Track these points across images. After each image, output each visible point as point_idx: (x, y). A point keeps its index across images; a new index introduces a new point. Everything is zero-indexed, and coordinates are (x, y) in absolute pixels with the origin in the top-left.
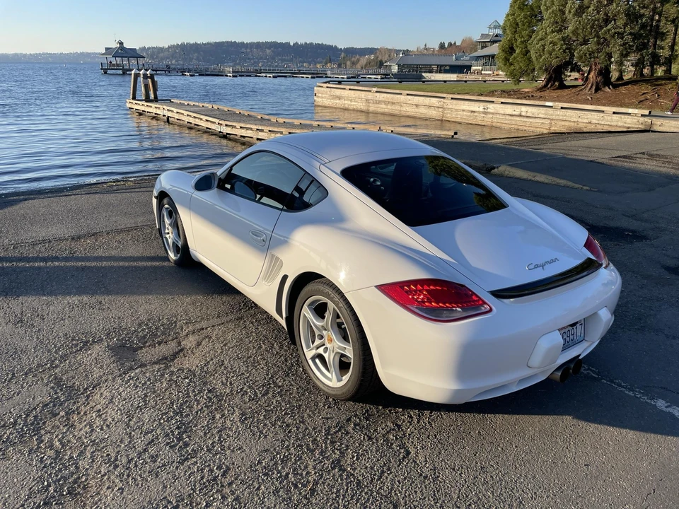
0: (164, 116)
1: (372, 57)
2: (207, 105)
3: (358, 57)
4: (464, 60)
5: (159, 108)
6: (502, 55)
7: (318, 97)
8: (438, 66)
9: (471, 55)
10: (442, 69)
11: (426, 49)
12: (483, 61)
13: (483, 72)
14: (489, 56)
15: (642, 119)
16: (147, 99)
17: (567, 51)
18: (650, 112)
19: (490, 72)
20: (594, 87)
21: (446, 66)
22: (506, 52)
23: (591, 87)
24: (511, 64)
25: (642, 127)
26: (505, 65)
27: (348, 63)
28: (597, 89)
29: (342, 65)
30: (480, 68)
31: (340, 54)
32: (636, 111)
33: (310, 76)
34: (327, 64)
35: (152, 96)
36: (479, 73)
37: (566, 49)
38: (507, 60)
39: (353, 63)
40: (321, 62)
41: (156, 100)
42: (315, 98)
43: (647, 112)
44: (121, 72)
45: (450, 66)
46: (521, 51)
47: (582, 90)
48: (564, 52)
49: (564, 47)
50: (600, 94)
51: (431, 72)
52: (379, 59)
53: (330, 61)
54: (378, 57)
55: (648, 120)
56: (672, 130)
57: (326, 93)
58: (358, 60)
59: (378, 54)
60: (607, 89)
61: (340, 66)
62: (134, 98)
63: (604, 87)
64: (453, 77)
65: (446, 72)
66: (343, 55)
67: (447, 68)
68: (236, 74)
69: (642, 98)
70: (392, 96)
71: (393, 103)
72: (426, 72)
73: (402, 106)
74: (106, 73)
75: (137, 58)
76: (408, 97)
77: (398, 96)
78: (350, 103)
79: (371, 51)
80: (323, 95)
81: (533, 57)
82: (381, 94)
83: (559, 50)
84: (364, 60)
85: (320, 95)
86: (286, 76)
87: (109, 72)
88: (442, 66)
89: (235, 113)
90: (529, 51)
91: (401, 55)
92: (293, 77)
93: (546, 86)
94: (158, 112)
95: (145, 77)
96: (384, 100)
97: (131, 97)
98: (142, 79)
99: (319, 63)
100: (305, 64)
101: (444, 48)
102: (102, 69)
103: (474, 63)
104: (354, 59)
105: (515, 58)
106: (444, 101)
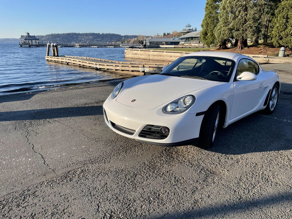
0: (66, 62)
1: (136, 39)
2: (84, 57)
3: (130, 39)
4: (176, 40)
5: (63, 59)
6: (202, 36)
7: (127, 54)
8: (166, 42)
9: (180, 38)
10: (167, 43)
11: (158, 36)
12: (184, 40)
13: (185, 44)
14: (187, 38)
15: (265, 59)
16: (54, 55)
17: (231, 33)
18: (267, 56)
19: (188, 44)
20: (241, 48)
21: (169, 42)
22: (204, 35)
23: (239, 48)
24: (206, 40)
25: (265, 62)
26: (204, 40)
27: (126, 42)
28: (242, 49)
29: (124, 43)
30: (184, 43)
31: (122, 38)
32: (262, 56)
33: (113, 47)
34: (117, 42)
35: (56, 54)
36: (183, 45)
37: (230, 33)
38: (204, 38)
39: (128, 42)
40: (114, 41)
41: (58, 56)
42: (125, 54)
43: (266, 56)
44: (28, 46)
45: (171, 42)
46: (210, 34)
47: (236, 49)
48: (230, 34)
49: (229, 32)
50: (243, 50)
51: (163, 44)
52: (139, 40)
53: (118, 41)
54: (138, 39)
55: (267, 59)
56: (277, 63)
57: (130, 52)
58: (130, 41)
59: (138, 38)
60: (245, 48)
61: (122, 43)
62: (48, 55)
63: (244, 48)
64: (173, 46)
65: (169, 44)
66: (123, 38)
67: (170, 43)
68: (81, 46)
69: (260, 51)
70: (160, 52)
71: (160, 56)
72: (161, 45)
73: (164, 57)
74: (21, 46)
75: (36, 40)
76: (167, 53)
77: (163, 53)
78: (141, 56)
79: (135, 37)
80: (129, 53)
81: (216, 36)
82: (155, 52)
83: (227, 33)
84: (132, 40)
85: (127, 53)
86: (102, 47)
87: (23, 46)
88: (167, 42)
89: (98, 60)
90: (214, 34)
91: (150, 38)
92: (105, 47)
93: (220, 48)
94: (63, 60)
95: (53, 46)
96: (156, 54)
97: (47, 55)
98: (52, 47)
99: (113, 42)
100: (107, 42)
101: (166, 35)
102: (19, 45)
103: (180, 41)
104: (128, 40)
105: (208, 37)
106: (183, 54)
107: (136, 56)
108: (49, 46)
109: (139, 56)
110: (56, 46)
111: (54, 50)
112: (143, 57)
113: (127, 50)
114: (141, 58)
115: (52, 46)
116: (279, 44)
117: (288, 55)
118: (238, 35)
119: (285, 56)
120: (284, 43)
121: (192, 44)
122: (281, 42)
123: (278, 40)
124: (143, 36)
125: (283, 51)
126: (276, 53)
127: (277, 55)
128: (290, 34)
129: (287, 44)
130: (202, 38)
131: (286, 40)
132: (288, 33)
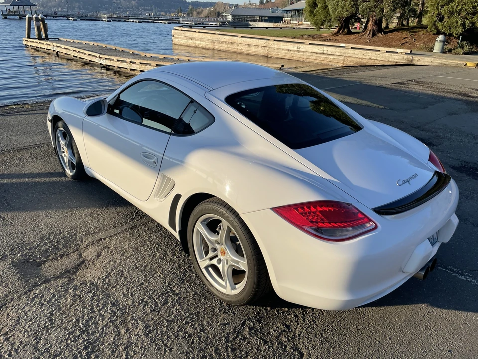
0: (54, 51)
1: (212, 9)
2: (89, 43)
3: (201, 9)
4: (278, 14)
5: (49, 45)
6: (309, 9)
7: (175, 38)
8: (260, 16)
9: (284, 9)
10: (263, 19)
11: (251, 4)
12: (291, 14)
13: (291, 22)
14: (295, 10)
15: (406, 56)
16: (40, 38)
17: (354, 6)
18: (411, 51)
19: (297, 22)
20: (371, 34)
21: (266, 17)
22: (311, 7)
23: (370, 33)
24: (314, 16)
25: (405, 62)
26: (310, 16)
27: (195, 13)
28: (374, 35)
29: (190, 15)
30: (290, 19)
31: (188, 7)
32: (402, 51)
33: (167, 22)
34: (178, 13)
35: (43, 36)
36: (289, 22)
37: (354, 5)
38: (311, 12)
39: (198, 14)
40: (175, 12)
41: (47, 38)
42: (173, 39)
43: (409, 51)
44: (18, 17)
45: (269, 17)
46: (322, 7)
47: (363, 35)
48: (352, 7)
49: (352, 3)
50: (375, 38)
51: (255, 21)
52: (217, 11)
53: (181, 12)
54: (216, 10)
55: (410, 57)
56: (426, 64)
57: (181, 35)
58: (202, 11)
59: (216, 7)
60: (380, 35)
61: (188, 15)
62: (29, 37)
63: (378, 33)
64: (271, 25)
65: (266, 21)
66: (190, 7)
67: (267, 18)
69: (403, 41)
70: (231, 37)
71: (232, 43)
72: (251, 21)
73: (238, 46)
74: (6, 18)
75: (31, 6)
76: (242, 38)
77: (236, 38)
78: (199, 42)
79: (211, 5)
80: (179, 37)
81: (330, 10)
82: (223, 36)
83: (349, 5)
84: (206, 11)
85: (177, 36)
86: (148, 22)
87: (8, 17)
88: (262, 17)
89: (112, 49)
90: (327, 6)
91: (233, 8)
92: (154, 22)
93: (338, 32)
94: (49, 48)
95: (37, 20)
96: (225, 40)
97: (27, 36)
98: (35, 22)
99: (173, 13)
100: (162, 13)
101: (264, 3)
102: (2, 15)
103: (285, 15)
104: (199, 11)
105: (317, 11)
106: (269, 42)
107: (191, 43)
108: (30, 19)
109: (196, 42)
110: (43, 20)
111: (39, 28)
112: (202, 44)
113: (176, 30)
114: (200, 46)
115: (34, 19)
116: (436, 28)
117: (450, 51)
118: (367, 10)
119: (443, 51)
120: (445, 27)
121: (304, 23)
122: (440, 25)
123: (436, 21)
124: (225, 5)
125: (441, 44)
126: (430, 45)
127: (431, 50)
128: (456, 11)
129: (450, 29)
130: (307, 12)
131: (449, 23)
132: (453, 9)
